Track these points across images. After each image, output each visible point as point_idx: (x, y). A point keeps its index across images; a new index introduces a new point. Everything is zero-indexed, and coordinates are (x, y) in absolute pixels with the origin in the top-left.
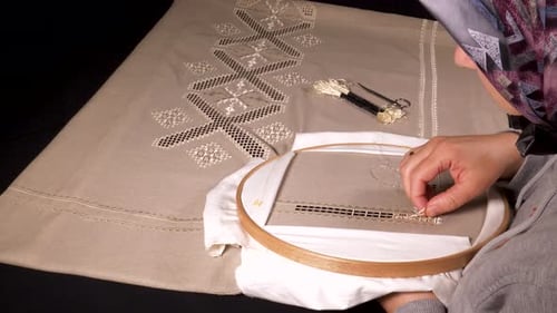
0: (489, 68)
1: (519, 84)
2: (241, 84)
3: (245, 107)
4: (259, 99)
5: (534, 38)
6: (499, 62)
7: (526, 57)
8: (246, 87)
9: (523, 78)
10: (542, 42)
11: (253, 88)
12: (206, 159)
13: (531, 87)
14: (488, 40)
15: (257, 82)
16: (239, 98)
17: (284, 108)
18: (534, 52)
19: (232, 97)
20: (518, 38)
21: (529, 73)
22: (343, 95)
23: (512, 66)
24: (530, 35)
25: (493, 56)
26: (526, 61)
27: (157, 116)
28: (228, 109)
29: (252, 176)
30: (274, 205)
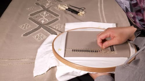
0: (127, 11)
1: (136, 16)
2: (45, 13)
3: (47, 20)
4: (52, 17)
5: (140, 2)
6: (129, 9)
7: (137, 8)
8: (47, 13)
9: (137, 15)
10: (142, 4)
11: (49, 13)
12: (39, 39)
13: (140, 17)
14: (126, 2)
15: (50, 12)
16: (45, 17)
17: (59, 19)
18: (140, 7)
19: (43, 17)
20: (135, 2)
21: (139, 13)
22: (66, 9)
23: (134, 11)
24: (138, 1)
25: (127, 7)
26: (138, 9)
27: (21, 27)
28: (42, 21)
29: (55, 40)
30: (65, 50)
